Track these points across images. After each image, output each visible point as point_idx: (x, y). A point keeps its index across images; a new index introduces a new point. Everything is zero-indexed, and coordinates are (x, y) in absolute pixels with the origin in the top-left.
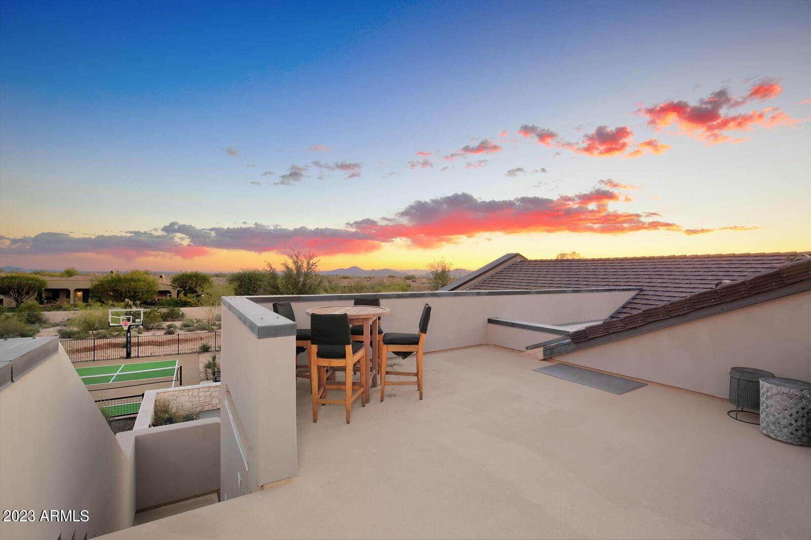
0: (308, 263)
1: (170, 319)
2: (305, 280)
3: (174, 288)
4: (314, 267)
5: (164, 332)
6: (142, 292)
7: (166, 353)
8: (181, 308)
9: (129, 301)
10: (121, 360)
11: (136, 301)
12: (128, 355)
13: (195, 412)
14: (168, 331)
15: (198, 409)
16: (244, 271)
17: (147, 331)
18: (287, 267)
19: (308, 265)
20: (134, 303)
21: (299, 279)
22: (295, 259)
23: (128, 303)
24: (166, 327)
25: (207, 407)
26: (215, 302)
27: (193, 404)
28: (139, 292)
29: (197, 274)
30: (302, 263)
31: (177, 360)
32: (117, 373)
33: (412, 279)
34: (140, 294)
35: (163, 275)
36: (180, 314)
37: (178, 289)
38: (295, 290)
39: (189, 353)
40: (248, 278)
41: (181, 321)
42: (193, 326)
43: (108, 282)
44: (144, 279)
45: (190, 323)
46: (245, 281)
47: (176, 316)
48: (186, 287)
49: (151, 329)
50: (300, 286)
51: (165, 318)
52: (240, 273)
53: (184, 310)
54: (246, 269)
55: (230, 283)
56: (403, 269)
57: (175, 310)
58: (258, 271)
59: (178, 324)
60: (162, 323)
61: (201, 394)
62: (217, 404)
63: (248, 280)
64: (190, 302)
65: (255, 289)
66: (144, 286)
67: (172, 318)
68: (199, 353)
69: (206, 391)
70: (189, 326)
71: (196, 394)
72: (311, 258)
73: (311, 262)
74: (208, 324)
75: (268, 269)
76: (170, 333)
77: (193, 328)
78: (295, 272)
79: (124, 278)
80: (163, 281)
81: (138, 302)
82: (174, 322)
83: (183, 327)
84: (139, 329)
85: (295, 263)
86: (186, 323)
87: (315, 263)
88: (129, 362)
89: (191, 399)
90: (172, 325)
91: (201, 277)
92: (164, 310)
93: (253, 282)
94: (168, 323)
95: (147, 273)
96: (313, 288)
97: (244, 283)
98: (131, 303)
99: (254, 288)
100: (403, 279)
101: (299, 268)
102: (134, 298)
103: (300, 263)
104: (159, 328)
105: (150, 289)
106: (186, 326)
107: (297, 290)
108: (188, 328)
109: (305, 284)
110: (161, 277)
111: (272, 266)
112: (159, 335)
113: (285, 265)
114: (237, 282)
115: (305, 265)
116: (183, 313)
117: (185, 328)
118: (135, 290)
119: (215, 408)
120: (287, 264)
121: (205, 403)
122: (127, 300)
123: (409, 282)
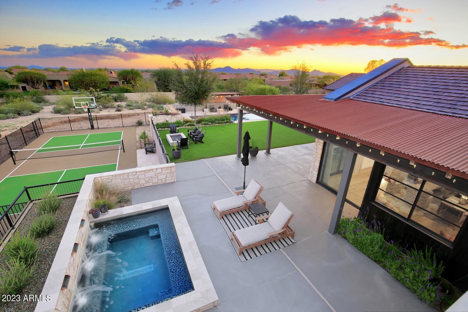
0: (205, 64)
1: (118, 100)
2: (203, 77)
3: (120, 80)
4: (209, 67)
5: (115, 109)
6: (99, 83)
7: (115, 126)
8: (125, 94)
9: (93, 89)
10: (88, 130)
11: (97, 88)
12: (92, 127)
13: (128, 190)
14: (118, 109)
15: (130, 188)
16: (161, 69)
17: (105, 109)
18: (189, 67)
19: (204, 65)
20: (95, 90)
21: (198, 76)
22: (195, 60)
23: (92, 90)
24: (116, 107)
25: (136, 186)
26: (144, 90)
27: (125, 185)
28: (97, 83)
29: (132, 71)
30: (200, 64)
31: (123, 132)
32: (83, 144)
33: (265, 75)
34: (98, 84)
35: (112, 71)
36: (125, 97)
37: (123, 80)
38: (196, 85)
39: (130, 126)
40: (164, 74)
41: (126, 101)
42: (132, 106)
43: (78, 76)
44: (99, 74)
45: (131, 104)
46: (161, 76)
47: (122, 99)
48: (127, 79)
49: (108, 107)
50: (199, 82)
51: (116, 100)
52: (158, 70)
53: (126, 94)
54: (162, 67)
55: (152, 77)
56: (258, 69)
57: (121, 94)
58: (170, 69)
59: (123, 104)
60: (114, 103)
61: (130, 177)
62: (144, 184)
63: (164, 75)
64: (129, 90)
65: (169, 82)
66: (100, 79)
67: (120, 100)
68: (136, 126)
69: (134, 175)
70: (130, 106)
71: (127, 177)
72: (207, 60)
73: (207, 62)
74: (141, 105)
75: (176, 68)
76: (119, 111)
77: (133, 107)
78: (195, 70)
79: (87, 74)
80: (112, 75)
81: (98, 90)
82: (122, 102)
83: (127, 106)
84: (100, 108)
85: (195, 63)
86: (128, 103)
87: (210, 64)
88: (93, 132)
89: (123, 181)
90: (120, 105)
91: (135, 73)
92: (115, 95)
93: (167, 76)
94: (118, 103)
95: (100, 70)
96: (209, 83)
97: (161, 77)
98: (94, 90)
99: (168, 80)
100: (259, 75)
101: (198, 67)
102: (95, 87)
103: (198, 64)
104: (113, 107)
105: (104, 81)
106: (129, 106)
107: (197, 85)
108: (130, 107)
109: (203, 81)
110: (111, 72)
111: (178, 66)
112: (112, 112)
113: (188, 65)
114: (156, 77)
115: (202, 65)
116: (126, 97)
117: (128, 107)
118: (95, 81)
119: (143, 186)
120: (189, 64)
121: (134, 183)
122: (91, 88)
123: (263, 77)
